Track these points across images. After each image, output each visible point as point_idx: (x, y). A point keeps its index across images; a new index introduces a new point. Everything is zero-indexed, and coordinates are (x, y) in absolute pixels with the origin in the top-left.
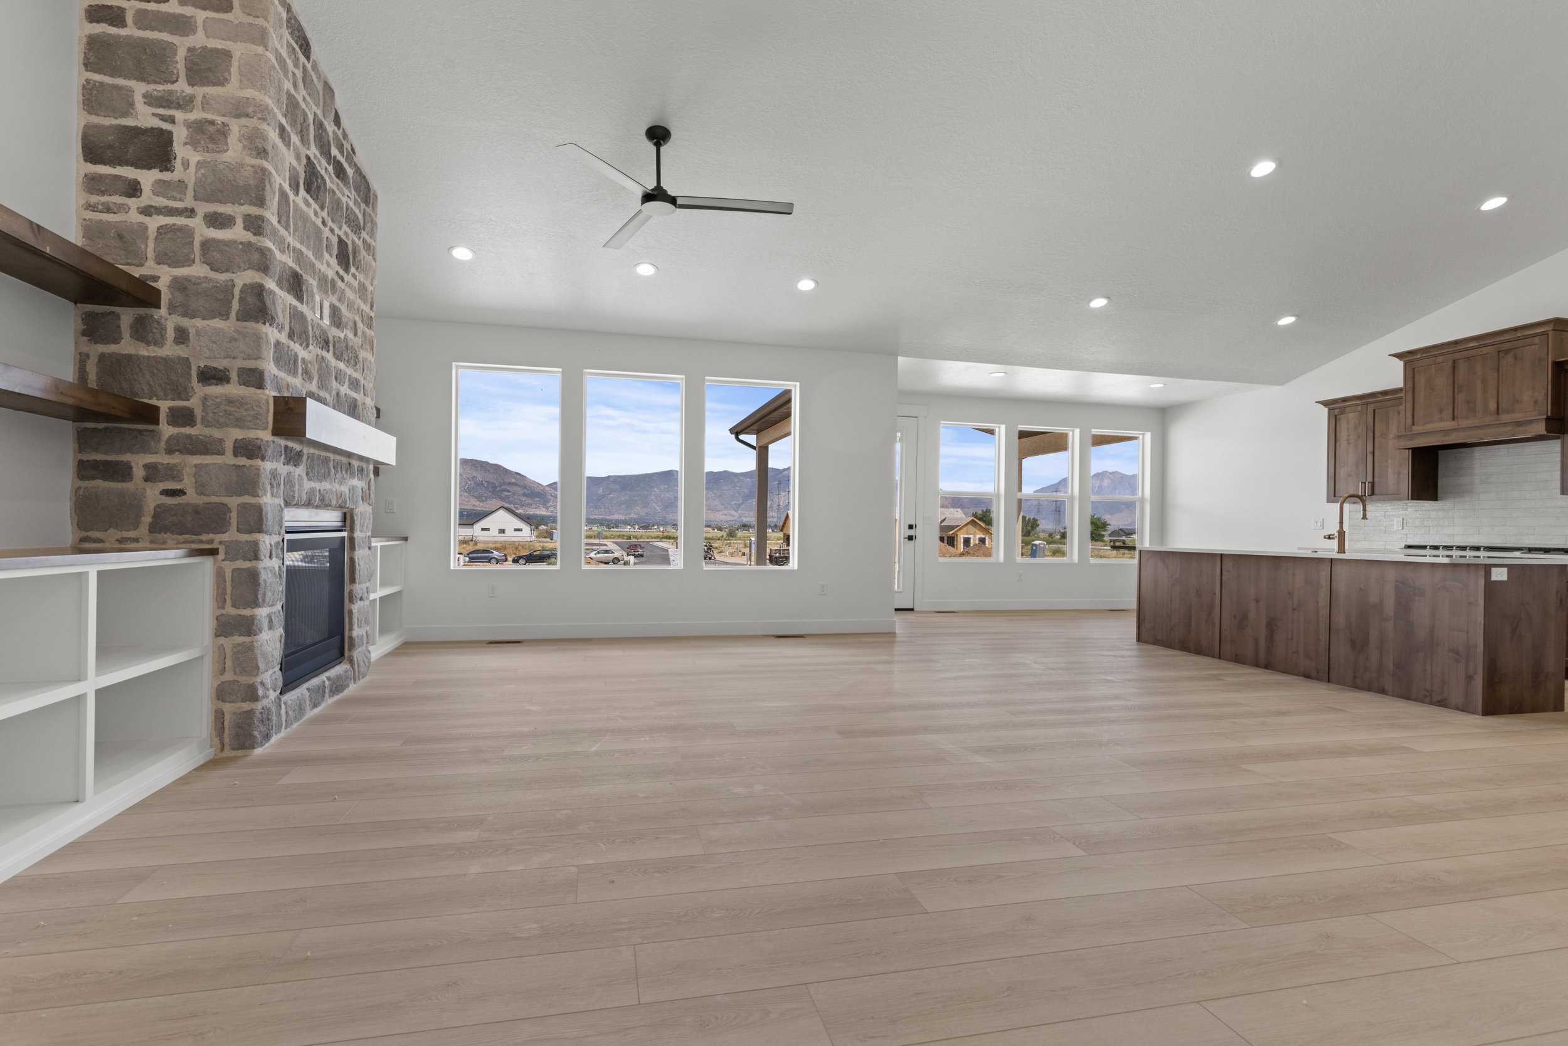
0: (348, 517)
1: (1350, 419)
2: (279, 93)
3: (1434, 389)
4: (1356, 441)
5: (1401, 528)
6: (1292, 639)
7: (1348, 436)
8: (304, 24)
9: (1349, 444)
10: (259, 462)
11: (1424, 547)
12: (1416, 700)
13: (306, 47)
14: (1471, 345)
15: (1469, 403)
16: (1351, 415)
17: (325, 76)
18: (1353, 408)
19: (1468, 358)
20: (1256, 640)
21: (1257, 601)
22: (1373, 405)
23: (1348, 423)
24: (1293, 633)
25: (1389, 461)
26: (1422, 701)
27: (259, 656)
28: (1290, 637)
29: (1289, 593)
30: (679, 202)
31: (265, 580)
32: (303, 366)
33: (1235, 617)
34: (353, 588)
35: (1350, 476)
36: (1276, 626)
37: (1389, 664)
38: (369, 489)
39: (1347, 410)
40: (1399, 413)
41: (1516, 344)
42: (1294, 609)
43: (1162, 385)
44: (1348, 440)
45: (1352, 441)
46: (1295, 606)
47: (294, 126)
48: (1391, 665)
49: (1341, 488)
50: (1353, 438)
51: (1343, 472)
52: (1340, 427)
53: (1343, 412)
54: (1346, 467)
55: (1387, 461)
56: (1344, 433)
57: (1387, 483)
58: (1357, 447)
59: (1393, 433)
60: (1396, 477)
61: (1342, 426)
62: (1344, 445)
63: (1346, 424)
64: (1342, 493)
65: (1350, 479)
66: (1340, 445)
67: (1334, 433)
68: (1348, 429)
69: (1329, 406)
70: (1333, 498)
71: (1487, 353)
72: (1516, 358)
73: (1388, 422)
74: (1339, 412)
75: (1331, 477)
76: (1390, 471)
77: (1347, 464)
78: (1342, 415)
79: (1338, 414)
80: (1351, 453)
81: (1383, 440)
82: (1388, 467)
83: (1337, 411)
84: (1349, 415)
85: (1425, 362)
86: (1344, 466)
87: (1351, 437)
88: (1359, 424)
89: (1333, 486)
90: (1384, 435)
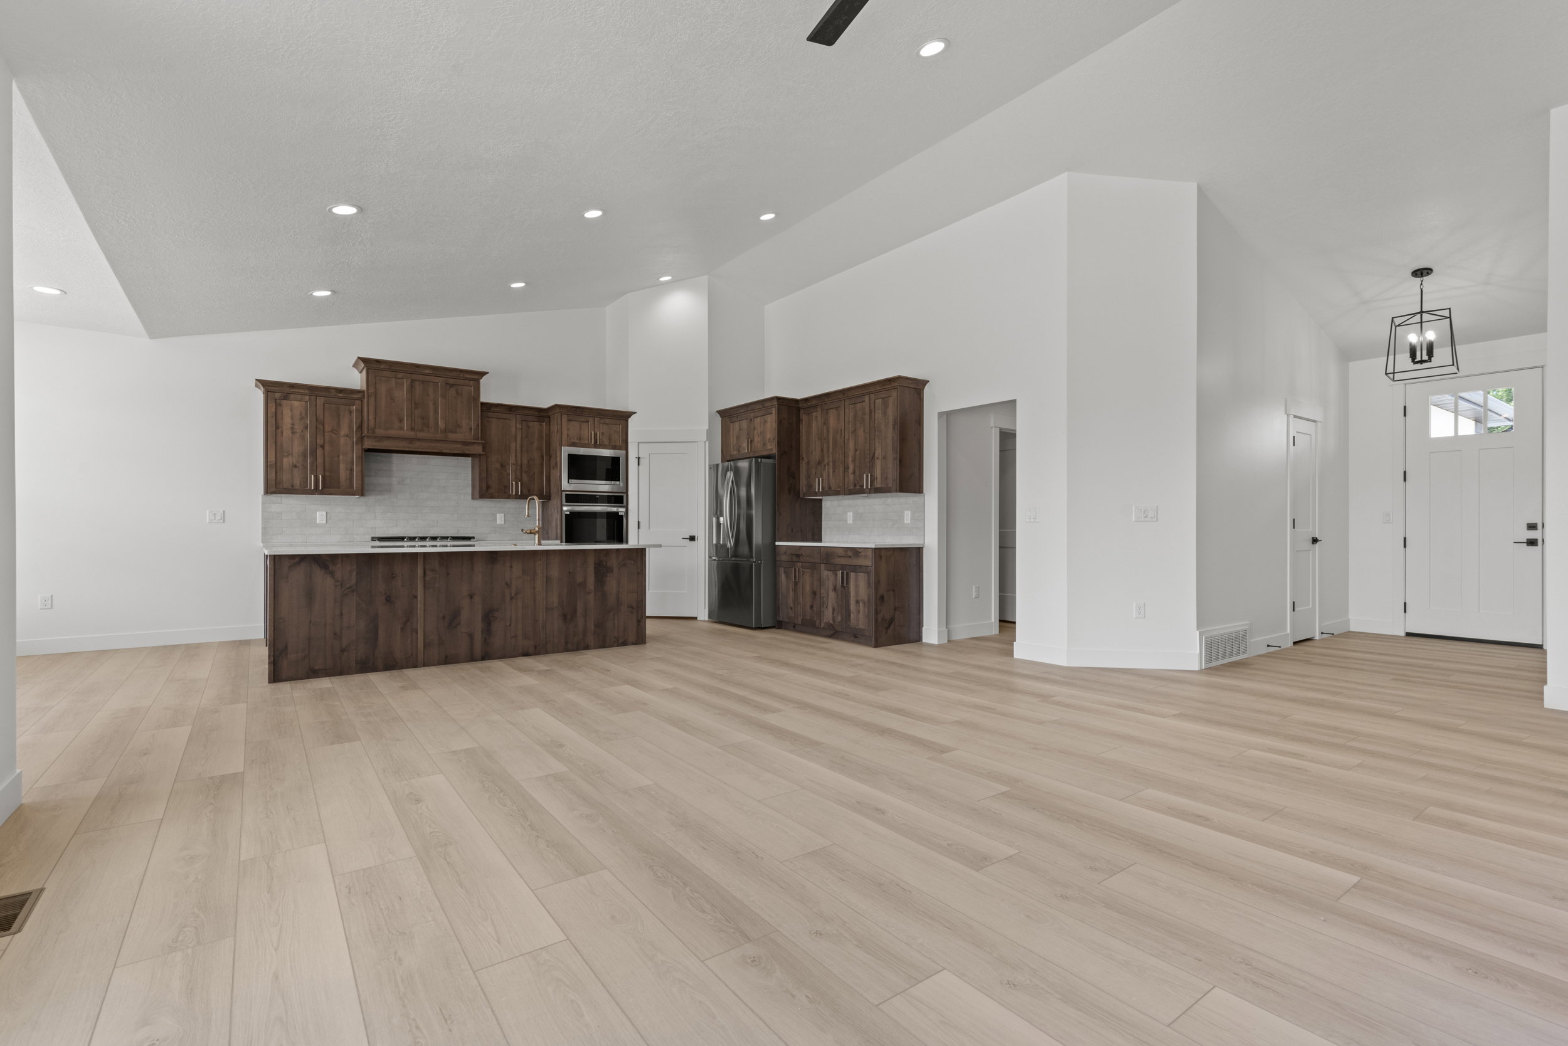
1: (293, 409)
3: (394, 400)
4: (302, 432)
5: (325, 522)
6: (510, 625)
7: (293, 424)
9: (293, 433)
11: (402, 539)
12: (609, 647)
14: (427, 372)
15: (423, 419)
16: (296, 403)
18: (299, 397)
19: (423, 381)
20: (471, 636)
21: (471, 597)
22: (323, 399)
23: (291, 410)
24: (511, 618)
25: (341, 457)
26: (612, 646)
28: (508, 624)
29: (507, 584)
33: (444, 617)
35: (296, 467)
36: (494, 617)
37: (591, 626)
39: (292, 396)
40: (351, 412)
41: (461, 382)
42: (512, 598)
43: (58, 292)
44: (292, 429)
45: (298, 431)
46: (513, 595)
48: (593, 625)
49: (284, 479)
50: (298, 428)
51: (286, 462)
52: (282, 413)
53: (286, 398)
54: (290, 457)
55: (338, 457)
56: (287, 421)
57: (339, 478)
58: (303, 438)
59: (344, 430)
60: (348, 473)
61: (285, 412)
62: (287, 433)
63: (289, 411)
64: (286, 485)
65: (296, 470)
66: (282, 433)
67: (274, 418)
68: (292, 418)
69: (266, 388)
70: (274, 489)
71: (438, 383)
72: (457, 393)
73: (339, 419)
74: (281, 397)
75: (270, 465)
76: (342, 466)
77: (292, 454)
78: (284, 401)
79: (278, 398)
80: (296, 443)
81: (334, 435)
82: (339, 463)
83: (277, 395)
84: (293, 402)
85: (388, 374)
86: (287, 456)
87: (296, 427)
88: (307, 414)
89: (274, 476)
90: (335, 431)
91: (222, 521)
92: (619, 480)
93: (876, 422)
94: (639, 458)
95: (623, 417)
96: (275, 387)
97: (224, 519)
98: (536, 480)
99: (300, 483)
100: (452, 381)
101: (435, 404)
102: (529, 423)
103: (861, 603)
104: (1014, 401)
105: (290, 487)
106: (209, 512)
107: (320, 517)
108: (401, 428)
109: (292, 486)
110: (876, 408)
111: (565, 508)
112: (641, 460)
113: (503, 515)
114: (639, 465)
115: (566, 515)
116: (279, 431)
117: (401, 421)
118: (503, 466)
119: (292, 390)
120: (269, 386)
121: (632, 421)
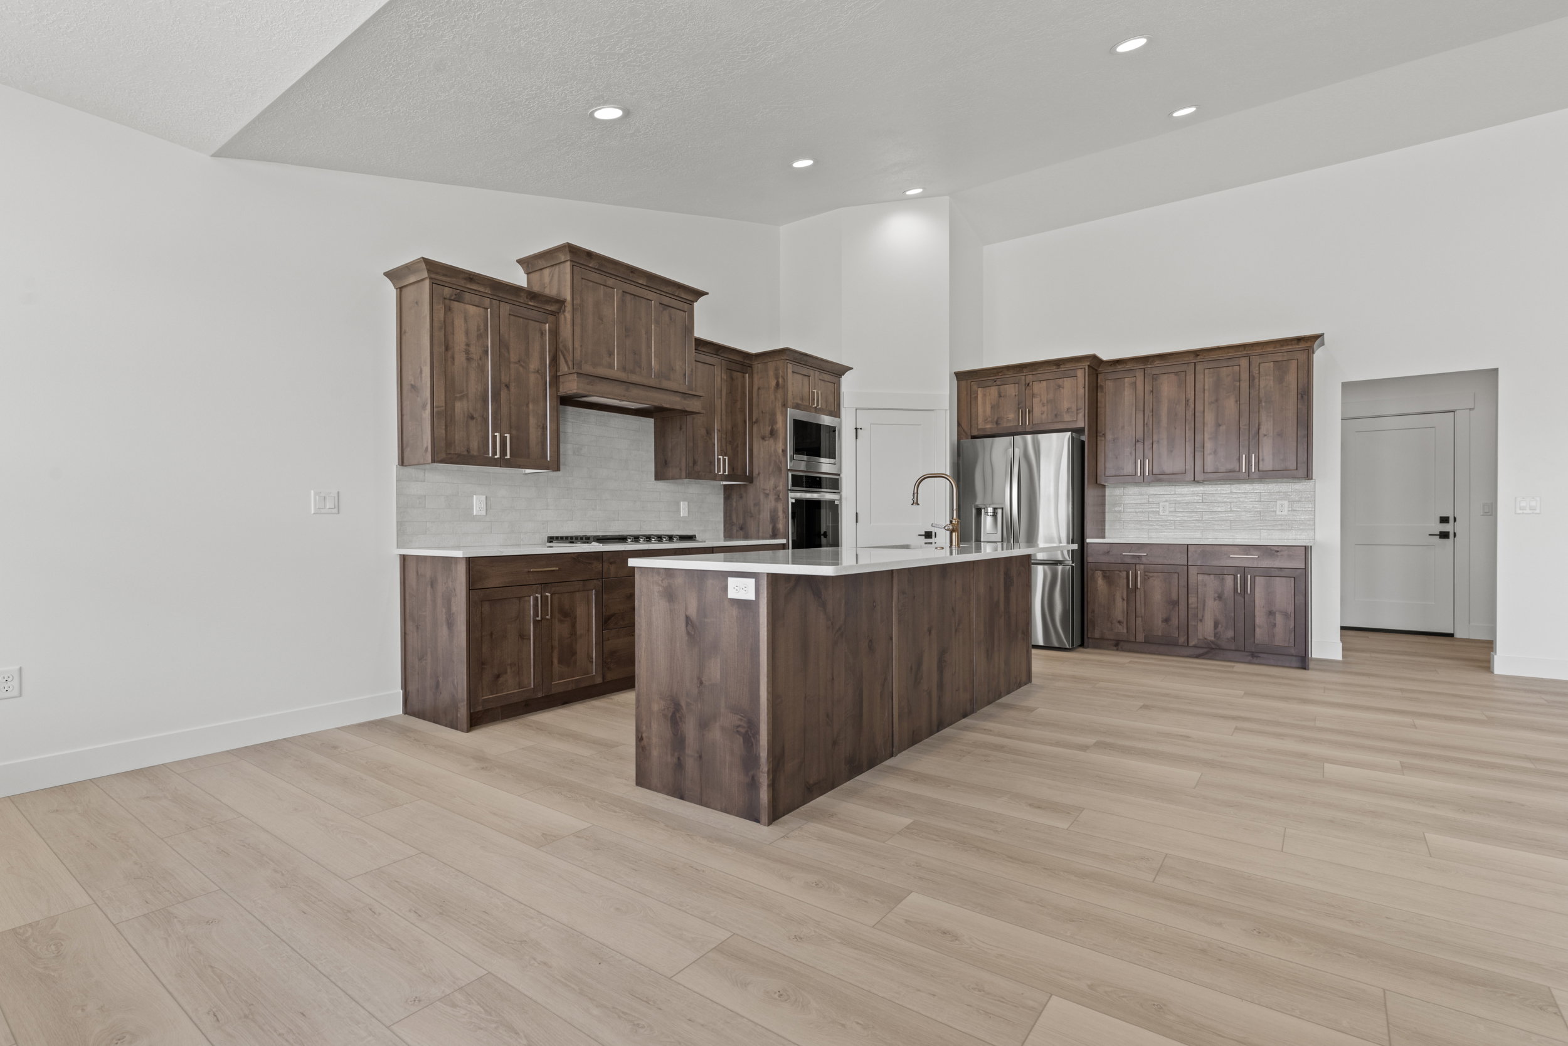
1: (468, 318)
3: (603, 321)
4: (480, 359)
5: (484, 513)
7: (468, 345)
9: (469, 359)
14: (641, 281)
15: (635, 354)
16: (472, 310)
18: (476, 298)
19: (634, 296)
22: (507, 306)
23: (465, 320)
24: (955, 662)
25: (531, 406)
28: (954, 671)
29: (953, 609)
33: (911, 668)
35: (472, 418)
36: (945, 662)
37: (1002, 663)
39: (467, 297)
40: (542, 334)
41: (674, 303)
42: (956, 631)
44: (467, 352)
45: (475, 357)
46: (957, 626)
49: (456, 437)
50: (475, 351)
51: (460, 407)
52: (453, 323)
53: (458, 299)
54: (465, 402)
55: (527, 405)
56: (459, 339)
57: (528, 441)
58: (482, 369)
59: (534, 364)
60: (539, 433)
61: (456, 322)
62: (460, 358)
63: (462, 321)
64: (460, 449)
65: (472, 423)
66: (453, 358)
67: (443, 330)
68: (467, 333)
69: (433, 276)
70: (443, 456)
71: (652, 301)
72: (671, 319)
73: (528, 343)
74: (451, 296)
75: (438, 413)
76: (532, 421)
77: (467, 395)
78: (456, 303)
79: (448, 296)
80: (473, 376)
81: (521, 369)
82: (528, 415)
83: (447, 291)
84: (468, 306)
85: (595, 276)
86: (461, 398)
87: (472, 349)
88: (486, 330)
89: (444, 431)
90: (523, 362)
91: (335, 511)
92: (835, 458)
93: (1262, 391)
94: (856, 429)
95: (838, 371)
96: (445, 275)
97: (338, 507)
98: (739, 455)
99: (479, 448)
100: (666, 300)
101: (648, 333)
102: (733, 372)
103: (1277, 615)
104: (1496, 370)
105: (465, 453)
106: (316, 494)
107: (478, 504)
108: (611, 366)
109: (468, 451)
110: (1261, 373)
111: (791, 495)
112: (859, 431)
113: (687, 503)
114: (856, 438)
115: (792, 503)
116: (450, 353)
117: (611, 354)
118: (709, 432)
119: (468, 286)
120: (437, 273)
121: (846, 380)
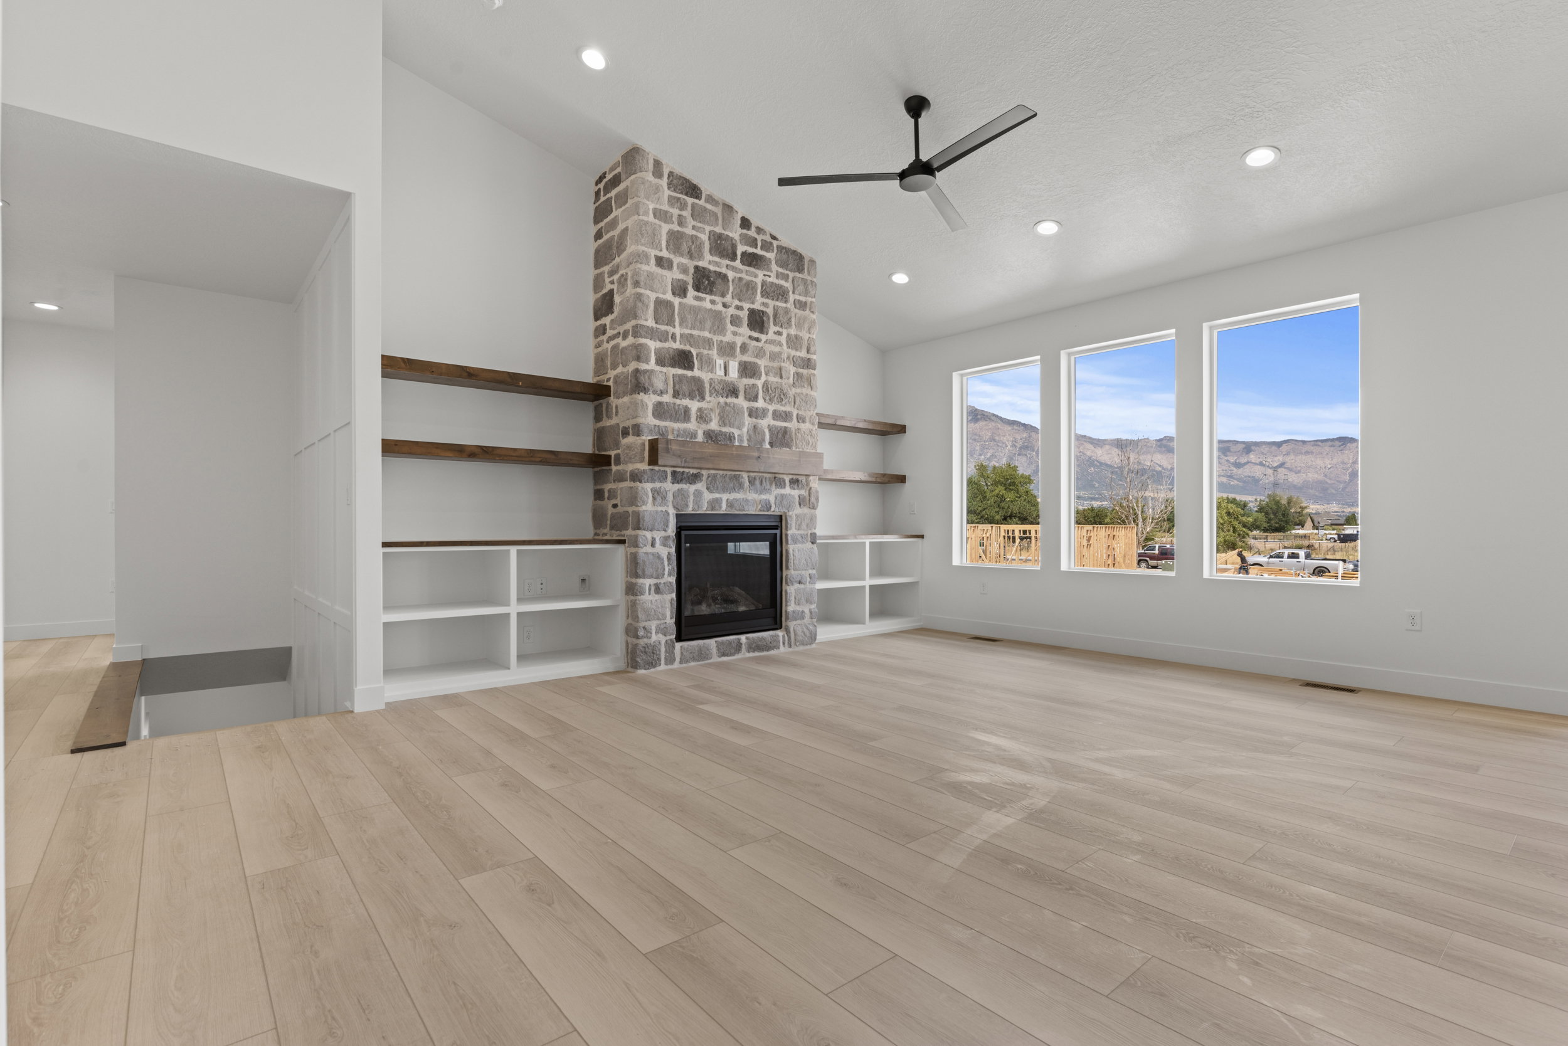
0: (784, 518)
2: (654, 238)
8: (688, 177)
10: (638, 484)
13: (693, 190)
17: (723, 200)
27: (640, 610)
30: (935, 166)
31: (644, 561)
32: (698, 414)
34: (788, 573)
38: (809, 496)
47: (678, 252)
